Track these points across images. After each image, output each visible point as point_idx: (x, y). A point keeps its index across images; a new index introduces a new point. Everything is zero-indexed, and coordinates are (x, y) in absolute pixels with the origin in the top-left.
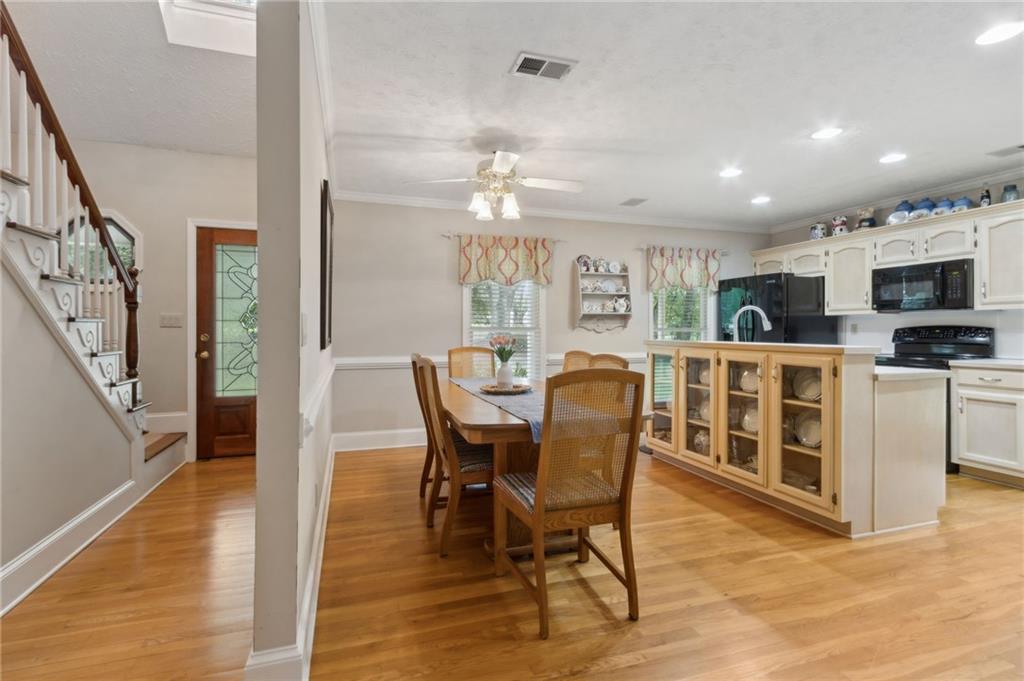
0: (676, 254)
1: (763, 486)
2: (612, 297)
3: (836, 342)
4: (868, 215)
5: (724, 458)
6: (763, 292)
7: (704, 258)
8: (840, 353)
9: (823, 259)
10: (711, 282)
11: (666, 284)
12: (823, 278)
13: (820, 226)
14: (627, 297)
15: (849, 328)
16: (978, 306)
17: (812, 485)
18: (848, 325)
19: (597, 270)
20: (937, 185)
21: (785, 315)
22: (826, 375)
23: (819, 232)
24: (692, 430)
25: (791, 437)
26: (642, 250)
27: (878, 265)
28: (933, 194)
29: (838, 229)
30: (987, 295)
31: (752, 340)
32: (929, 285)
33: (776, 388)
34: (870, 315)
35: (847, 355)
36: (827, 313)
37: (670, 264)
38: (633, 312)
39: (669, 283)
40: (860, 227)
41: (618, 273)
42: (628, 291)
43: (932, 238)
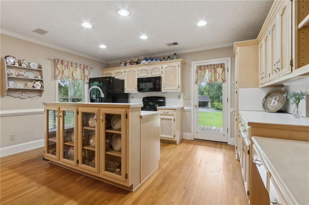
0: (70, 64)
1: (97, 173)
2: (31, 80)
3: (127, 102)
4: (136, 61)
5: (80, 161)
6: (105, 84)
7: (83, 69)
8: (128, 107)
9: (124, 73)
10: (86, 79)
11: (64, 77)
12: (124, 80)
13: (123, 63)
14: (41, 81)
15: (131, 97)
16: (163, 91)
17: (118, 168)
18: (131, 96)
19: (20, 65)
20: (153, 54)
21: (112, 92)
22: (123, 117)
23: (123, 65)
24: (67, 148)
25: (109, 147)
26: (51, 60)
27: (139, 77)
28: (152, 56)
29: (128, 64)
30: (165, 87)
31: (101, 102)
32: (152, 84)
33: (103, 125)
34: (137, 93)
35: (131, 108)
36: (125, 92)
37: (66, 68)
38: (45, 89)
39: (66, 77)
40: (134, 64)
41: (36, 68)
42: (42, 77)
43: (152, 69)
